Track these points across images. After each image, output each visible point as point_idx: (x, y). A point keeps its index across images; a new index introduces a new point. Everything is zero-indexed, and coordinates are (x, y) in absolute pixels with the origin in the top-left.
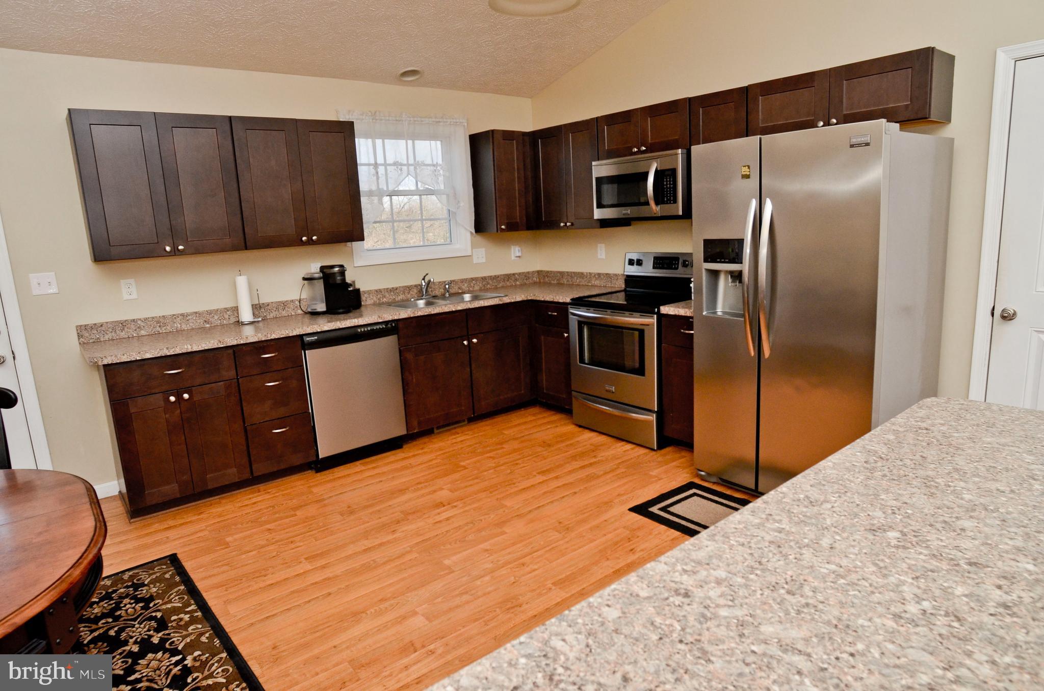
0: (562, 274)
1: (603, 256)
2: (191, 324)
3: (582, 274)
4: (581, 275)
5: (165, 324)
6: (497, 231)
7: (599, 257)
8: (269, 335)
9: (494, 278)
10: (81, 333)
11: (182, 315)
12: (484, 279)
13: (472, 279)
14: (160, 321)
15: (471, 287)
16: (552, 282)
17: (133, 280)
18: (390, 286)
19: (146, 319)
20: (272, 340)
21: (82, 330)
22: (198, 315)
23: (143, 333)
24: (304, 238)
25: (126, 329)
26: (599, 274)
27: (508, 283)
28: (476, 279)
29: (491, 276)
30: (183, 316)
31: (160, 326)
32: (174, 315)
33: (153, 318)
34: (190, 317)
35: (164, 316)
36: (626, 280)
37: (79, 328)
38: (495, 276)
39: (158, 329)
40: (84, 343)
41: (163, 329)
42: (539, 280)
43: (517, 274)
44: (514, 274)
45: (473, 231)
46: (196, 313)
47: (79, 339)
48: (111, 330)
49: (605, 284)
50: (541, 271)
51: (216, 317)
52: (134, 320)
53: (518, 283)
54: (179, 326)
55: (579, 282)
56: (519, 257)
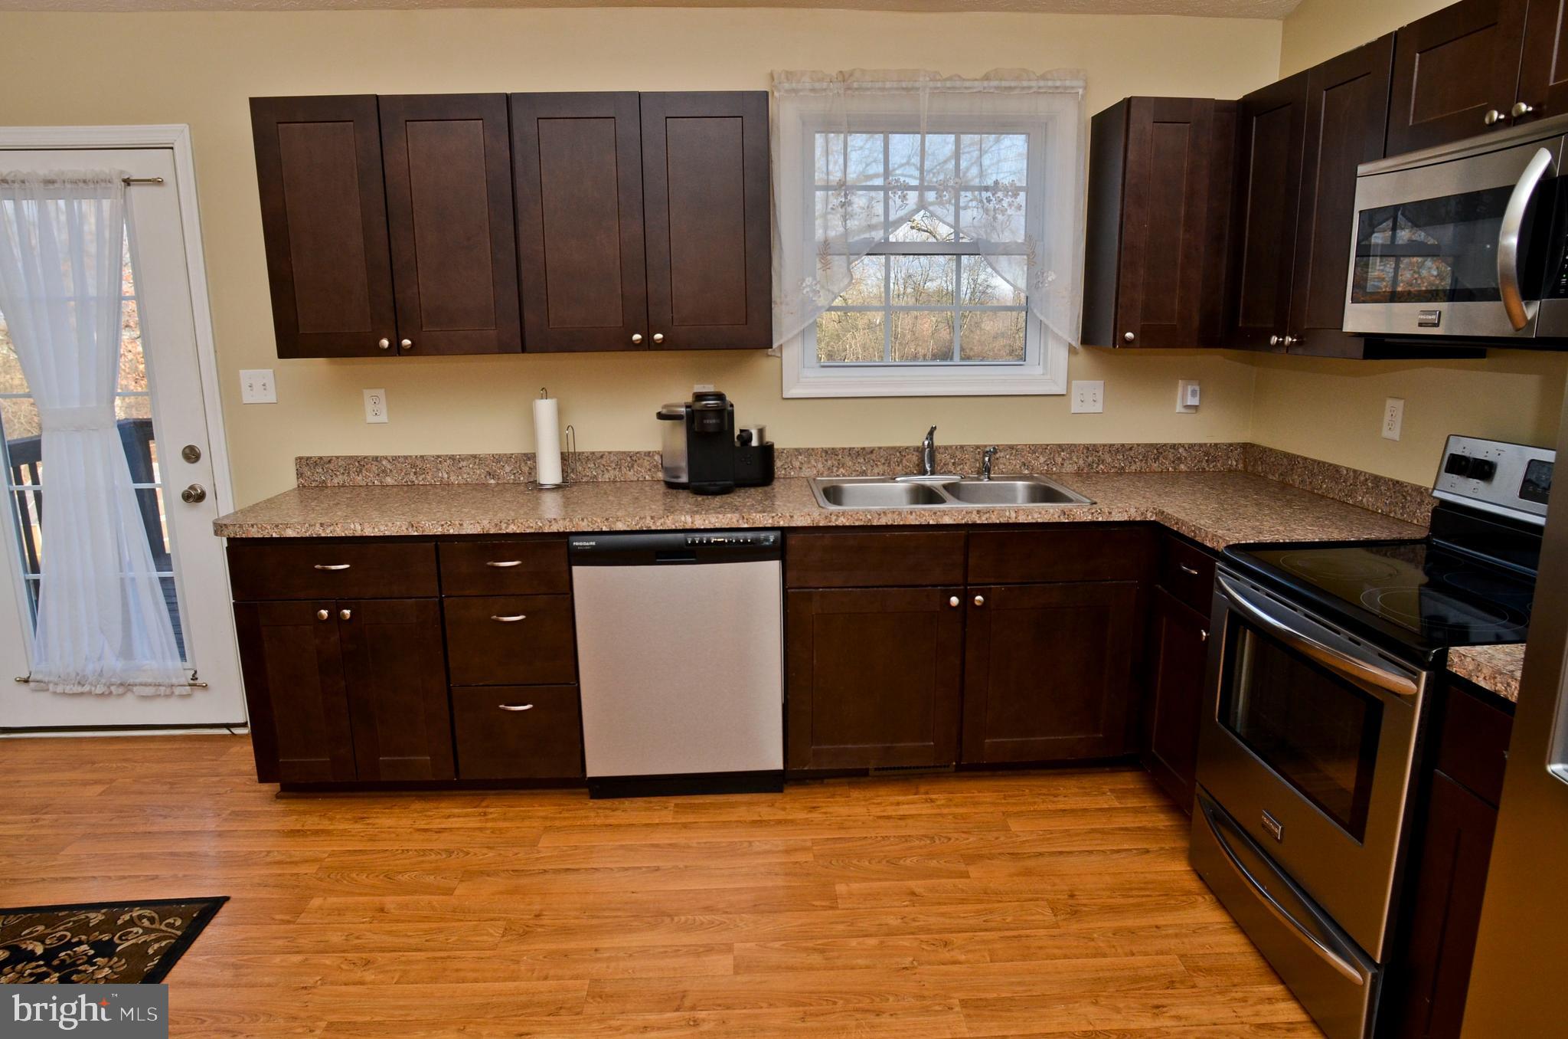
0: (1292, 459)
1: (1395, 434)
2: (465, 476)
3: (1336, 468)
4: (1333, 472)
5: (424, 471)
6: (1114, 346)
7: (1386, 433)
8: (504, 526)
9: (1118, 451)
10: (300, 470)
11: (452, 458)
12: (1091, 449)
13: (1061, 448)
14: (417, 464)
15: (1055, 464)
16: (1270, 477)
17: (382, 391)
18: (858, 444)
19: (395, 458)
20: (507, 535)
21: (304, 464)
22: (477, 461)
23: (389, 480)
24: (637, 337)
25: (364, 471)
26: (1377, 480)
27: (1155, 465)
28: (1071, 448)
29: (1111, 446)
30: (454, 460)
31: (415, 473)
32: (439, 457)
33: (406, 458)
34: (464, 464)
35: (422, 457)
36: (1435, 511)
37: (299, 460)
38: (1123, 445)
39: (412, 477)
40: (304, 486)
41: (420, 479)
42: (1245, 467)
43: (1182, 446)
44: (1174, 446)
45: (1076, 343)
46: (475, 457)
47: (298, 478)
48: (342, 471)
49: (1386, 509)
50: (1252, 445)
51: (508, 469)
52: (377, 457)
53: (1182, 467)
54: (446, 476)
55: (1327, 490)
56: (1196, 407)
